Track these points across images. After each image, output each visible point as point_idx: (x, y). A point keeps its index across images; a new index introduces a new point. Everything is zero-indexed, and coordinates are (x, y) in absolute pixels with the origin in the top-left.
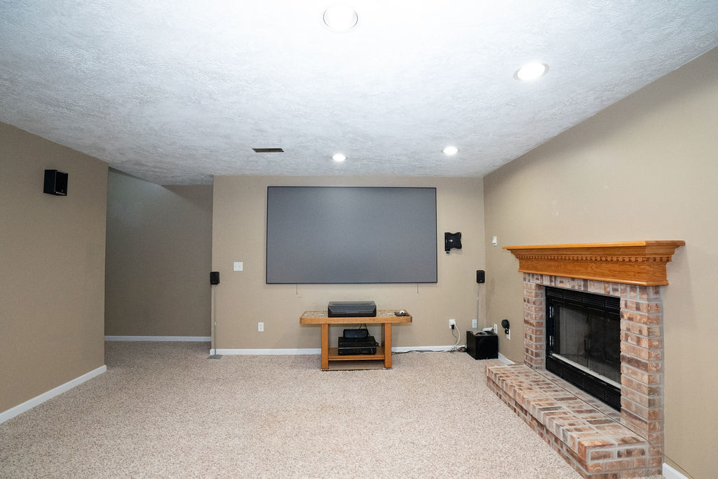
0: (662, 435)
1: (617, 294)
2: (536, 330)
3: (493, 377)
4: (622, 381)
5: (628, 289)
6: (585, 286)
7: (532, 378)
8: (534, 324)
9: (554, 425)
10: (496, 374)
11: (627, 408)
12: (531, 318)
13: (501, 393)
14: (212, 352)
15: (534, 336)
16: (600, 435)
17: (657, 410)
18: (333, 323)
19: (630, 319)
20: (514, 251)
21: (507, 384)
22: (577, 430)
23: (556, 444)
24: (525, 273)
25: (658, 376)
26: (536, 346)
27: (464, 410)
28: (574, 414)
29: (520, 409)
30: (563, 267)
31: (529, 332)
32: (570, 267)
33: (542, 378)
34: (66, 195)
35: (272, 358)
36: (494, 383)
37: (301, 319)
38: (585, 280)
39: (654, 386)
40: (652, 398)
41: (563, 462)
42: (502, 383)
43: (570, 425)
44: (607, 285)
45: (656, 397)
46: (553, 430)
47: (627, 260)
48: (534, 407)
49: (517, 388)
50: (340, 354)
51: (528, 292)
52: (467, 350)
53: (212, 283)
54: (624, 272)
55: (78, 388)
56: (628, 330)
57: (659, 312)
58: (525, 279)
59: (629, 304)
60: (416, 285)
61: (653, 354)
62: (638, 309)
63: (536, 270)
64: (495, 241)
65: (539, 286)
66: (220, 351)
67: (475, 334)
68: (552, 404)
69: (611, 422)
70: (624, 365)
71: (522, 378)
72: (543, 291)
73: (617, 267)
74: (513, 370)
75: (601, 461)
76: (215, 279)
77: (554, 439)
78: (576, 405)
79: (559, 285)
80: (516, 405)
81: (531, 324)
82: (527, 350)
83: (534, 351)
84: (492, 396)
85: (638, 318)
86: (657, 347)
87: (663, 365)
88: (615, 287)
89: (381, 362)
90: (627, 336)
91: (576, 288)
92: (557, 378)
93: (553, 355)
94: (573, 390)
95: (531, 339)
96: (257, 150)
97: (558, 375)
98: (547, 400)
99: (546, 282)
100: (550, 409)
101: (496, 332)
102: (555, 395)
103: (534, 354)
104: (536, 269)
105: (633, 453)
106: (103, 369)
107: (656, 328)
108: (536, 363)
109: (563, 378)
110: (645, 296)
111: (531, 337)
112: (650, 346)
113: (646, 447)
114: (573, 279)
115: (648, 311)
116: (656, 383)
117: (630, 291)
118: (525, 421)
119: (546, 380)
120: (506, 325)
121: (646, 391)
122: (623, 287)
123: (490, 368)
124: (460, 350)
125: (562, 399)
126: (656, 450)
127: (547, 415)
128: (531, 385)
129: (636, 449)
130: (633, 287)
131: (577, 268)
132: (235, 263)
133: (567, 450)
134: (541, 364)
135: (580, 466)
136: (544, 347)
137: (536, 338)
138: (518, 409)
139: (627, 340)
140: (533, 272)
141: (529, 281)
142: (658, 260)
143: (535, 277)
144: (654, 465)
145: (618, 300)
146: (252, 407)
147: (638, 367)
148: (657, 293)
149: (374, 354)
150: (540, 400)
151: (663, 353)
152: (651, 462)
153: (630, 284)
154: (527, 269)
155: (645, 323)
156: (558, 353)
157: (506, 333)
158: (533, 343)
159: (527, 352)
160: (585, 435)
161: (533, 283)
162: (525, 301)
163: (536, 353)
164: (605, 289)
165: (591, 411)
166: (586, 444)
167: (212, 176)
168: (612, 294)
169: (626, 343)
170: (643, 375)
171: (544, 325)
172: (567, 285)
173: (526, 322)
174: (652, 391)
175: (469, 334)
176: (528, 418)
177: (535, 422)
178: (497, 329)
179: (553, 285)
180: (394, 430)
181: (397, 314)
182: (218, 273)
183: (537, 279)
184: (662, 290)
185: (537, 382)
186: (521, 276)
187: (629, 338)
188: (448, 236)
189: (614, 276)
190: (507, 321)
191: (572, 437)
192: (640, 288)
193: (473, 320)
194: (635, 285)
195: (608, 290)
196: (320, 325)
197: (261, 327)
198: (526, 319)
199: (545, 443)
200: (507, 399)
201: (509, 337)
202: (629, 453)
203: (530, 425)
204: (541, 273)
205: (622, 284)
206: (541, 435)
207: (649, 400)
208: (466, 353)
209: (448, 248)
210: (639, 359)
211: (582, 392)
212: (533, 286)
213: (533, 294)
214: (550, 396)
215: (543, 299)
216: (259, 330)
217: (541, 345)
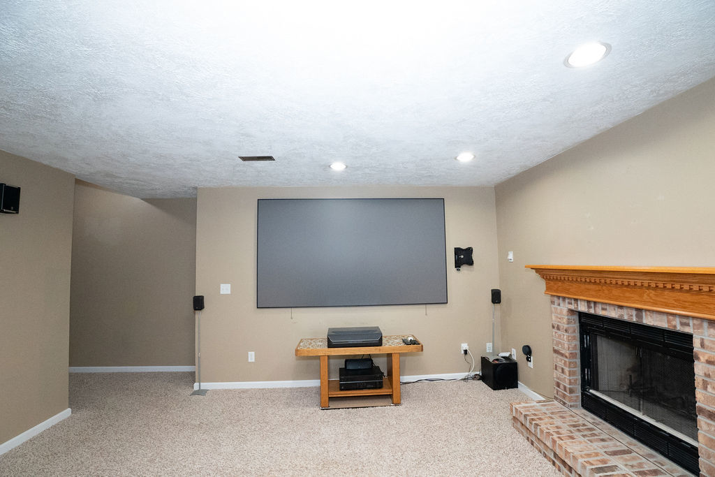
1: (687, 330)
2: (570, 363)
3: (522, 419)
4: (700, 438)
5: (705, 325)
6: (639, 317)
7: (569, 421)
8: (567, 355)
10: (526, 416)
12: (563, 348)
13: (533, 439)
14: (196, 386)
15: (567, 370)
18: (333, 354)
19: (710, 362)
20: (540, 271)
21: (542, 431)
24: (552, 296)
26: (570, 380)
29: (561, 464)
30: (606, 292)
31: (561, 364)
32: (616, 292)
34: (18, 213)
36: (521, 425)
37: (297, 351)
38: (639, 310)
42: (536, 428)
44: (671, 318)
47: (705, 289)
48: (584, 467)
49: (555, 436)
50: (341, 390)
51: (557, 317)
52: (483, 378)
53: (195, 309)
54: (699, 303)
56: (707, 375)
58: (553, 302)
59: (706, 343)
60: (424, 306)
63: (566, 293)
64: (511, 256)
65: (571, 312)
66: (205, 386)
67: (491, 360)
68: (604, 461)
70: (702, 419)
71: (558, 422)
72: (576, 317)
73: (688, 297)
74: (544, 409)
76: (198, 303)
78: (635, 463)
79: (600, 312)
80: (555, 457)
81: (562, 355)
82: (558, 385)
83: (568, 386)
84: (521, 441)
88: (685, 320)
89: (389, 396)
90: (705, 383)
91: (626, 318)
92: (599, 420)
93: (591, 391)
94: (623, 440)
95: (563, 371)
96: (244, 159)
97: (600, 417)
98: (597, 454)
99: (583, 308)
100: (604, 470)
101: (514, 358)
102: (604, 447)
103: (568, 390)
104: (567, 291)
106: (67, 412)
108: (570, 401)
109: (606, 420)
111: (562, 369)
114: (621, 307)
117: (709, 328)
120: (528, 351)
122: (695, 322)
123: (517, 406)
124: (474, 378)
125: (615, 453)
128: (571, 432)
131: (627, 294)
132: (222, 285)
134: (576, 401)
136: (579, 382)
137: (570, 371)
138: (557, 463)
139: (705, 388)
140: (564, 295)
141: (559, 305)
143: (567, 301)
149: (381, 387)
150: (589, 455)
153: (708, 319)
154: (557, 291)
156: (597, 389)
157: (528, 360)
158: (567, 377)
159: (558, 386)
161: (564, 307)
162: (553, 327)
163: (570, 388)
164: (669, 322)
165: (655, 472)
167: (196, 188)
168: (679, 328)
169: (704, 392)
171: (579, 355)
172: (613, 313)
173: (556, 351)
175: (484, 361)
178: (516, 354)
179: (592, 311)
181: (405, 342)
182: (203, 297)
183: (570, 303)
185: (577, 427)
186: (548, 298)
187: (709, 387)
188: (458, 251)
189: (684, 308)
190: (528, 347)
193: (488, 344)
195: (674, 323)
196: (318, 357)
197: (252, 357)
198: (556, 348)
200: (542, 447)
201: (531, 365)
204: (576, 297)
205: (694, 318)
208: (481, 382)
209: (458, 264)
211: (634, 441)
212: (565, 311)
213: (565, 321)
214: (597, 446)
215: (576, 326)
216: (249, 361)
217: (576, 380)
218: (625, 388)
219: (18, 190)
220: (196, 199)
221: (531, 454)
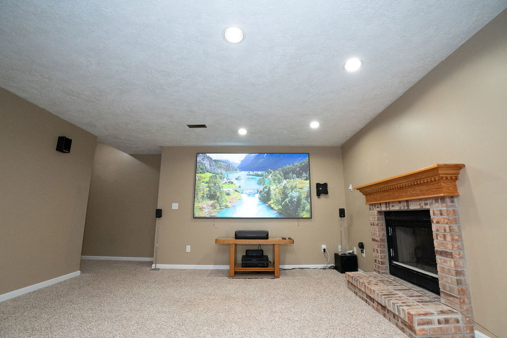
0: (471, 307)
1: (427, 207)
2: (380, 245)
4: (438, 271)
5: (434, 201)
6: (408, 206)
7: (379, 279)
8: (379, 240)
9: (391, 303)
10: (352, 277)
11: (444, 289)
12: (376, 236)
13: (357, 291)
14: (153, 266)
16: (425, 308)
17: (464, 287)
18: (238, 243)
19: (438, 222)
20: (361, 189)
21: (360, 282)
22: (407, 306)
23: (394, 319)
24: (370, 205)
25: (461, 262)
26: (381, 256)
27: (329, 302)
28: (407, 298)
29: (369, 299)
30: (392, 195)
31: (376, 247)
32: (396, 194)
33: (386, 279)
34: (69, 152)
35: (194, 272)
36: (351, 285)
37: (216, 240)
38: (407, 201)
39: (459, 269)
40: (458, 278)
41: (400, 331)
42: (357, 282)
43: (403, 303)
44: (420, 202)
45: (462, 278)
46: (391, 308)
47: (429, 181)
48: (378, 294)
49: (366, 284)
50: (243, 267)
51: (372, 218)
52: (335, 268)
53: (157, 217)
54: (429, 190)
55: (60, 283)
56: (437, 230)
57: (456, 215)
58: (370, 209)
59: (435, 212)
61: (456, 246)
62: (441, 214)
64: (351, 188)
65: (380, 212)
66: (159, 266)
67: (340, 254)
68: (391, 292)
69: (434, 302)
70: (438, 257)
71: (372, 279)
72: (383, 217)
73: (424, 188)
74: (365, 275)
75: (425, 327)
76: (159, 214)
77: (392, 317)
78: (409, 293)
79: (392, 209)
80: (367, 297)
81: (377, 241)
83: (380, 260)
84: (350, 294)
85: (442, 220)
86: (457, 240)
87: (464, 253)
88: (426, 202)
89: (272, 274)
90: (437, 235)
91: (402, 208)
92: (397, 278)
93: (394, 262)
94: (408, 285)
95: (377, 252)
96: (190, 126)
97: (399, 277)
98: (388, 290)
99: (384, 209)
100: (389, 295)
101: (355, 253)
102: (394, 288)
104: (376, 200)
105: (450, 322)
106: (78, 273)
107: (455, 227)
108: (382, 270)
109: (401, 278)
110: (444, 205)
111: (377, 250)
112: (453, 239)
113: (459, 316)
114: (400, 202)
115: (448, 215)
116: (460, 267)
117: (435, 203)
118: (374, 307)
119: (389, 280)
120: (361, 246)
121: (453, 273)
122: (430, 201)
124: (330, 268)
125: (399, 290)
126: (468, 319)
127: (386, 298)
128: (378, 283)
129: (452, 318)
130: (436, 199)
131: (401, 194)
132: (173, 204)
133: (402, 322)
134: (386, 270)
135: (411, 332)
136: (387, 257)
137: (380, 250)
138: (368, 300)
139: (437, 238)
140: (374, 202)
141: (373, 210)
142: (449, 178)
143: (376, 206)
144: (468, 331)
145: (428, 211)
146: (176, 297)
147: (447, 256)
148: (452, 202)
149: (267, 267)
150: (383, 290)
151: (462, 244)
152: (465, 329)
153: (435, 197)
154: (371, 201)
155: (447, 223)
156: (398, 261)
157: (362, 252)
158: (379, 254)
159: (376, 262)
160: (413, 309)
161: (376, 210)
162: (371, 225)
163: (381, 261)
164: (420, 205)
165: (420, 296)
166: (412, 313)
167: (162, 147)
168: (424, 207)
169: (437, 241)
170: (450, 261)
171: (386, 241)
172: (396, 208)
173: (373, 240)
174: (458, 273)
175: (336, 255)
176: (375, 305)
177: (380, 306)
178: (356, 250)
179: (388, 209)
180: (275, 312)
181: (283, 238)
182: (161, 210)
183: (378, 207)
184: (455, 200)
185: (382, 281)
186: (368, 206)
188: (318, 185)
189: (424, 194)
190: (361, 243)
191: (403, 310)
192: (440, 199)
193: (339, 246)
194: (438, 197)
195: (422, 205)
196: (229, 245)
197: (188, 249)
198: (373, 237)
199: (387, 321)
200: (360, 294)
201: (364, 255)
202: (447, 321)
203: (377, 310)
204: (379, 202)
205: (429, 198)
206: (384, 315)
207: (457, 280)
208: (335, 270)
209: (318, 195)
210: (447, 250)
211: (415, 286)
212: (376, 212)
213: (376, 219)
214: (391, 288)
215: (383, 222)
216: (187, 251)
217: (385, 256)
218: (415, 260)
219: (71, 140)
220: (161, 155)
221: (354, 298)
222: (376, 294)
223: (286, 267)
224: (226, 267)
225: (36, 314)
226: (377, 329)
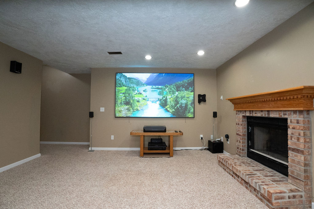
0: (312, 188)
1: (286, 116)
2: (243, 138)
3: (221, 160)
5: (292, 113)
6: (269, 114)
7: (241, 161)
8: (242, 135)
9: (254, 182)
10: (223, 159)
11: (292, 174)
12: (240, 132)
13: (225, 168)
14: (90, 149)
15: (241, 141)
16: (279, 187)
17: (309, 175)
18: (145, 135)
19: (293, 128)
20: (231, 100)
21: (228, 163)
22: (266, 185)
23: (254, 192)
24: (237, 111)
25: (309, 157)
26: (242, 145)
27: (207, 176)
28: (264, 177)
29: (235, 175)
30: (256, 106)
31: (239, 139)
32: (260, 105)
33: (246, 161)
34: (21, 73)
35: (117, 152)
36: (221, 163)
37: (131, 133)
38: (268, 111)
39: (307, 162)
40: (305, 168)
41: (259, 201)
42: (226, 163)
43: (262, 182)
44: (280, 112)
45: (308, 168)
46: (253, 185)
47: (292, 98)
48: (243, 174)
49: (233, 165)
50: (149, 150)
51: (238, 120)
52: (209, 149)
53: (90, 117)
54: (290, 104)
55: (26, 163)
56: (292, 134)
57: (309, 124)
58: (237, 114)
59: (292, 121)
60: (185, 119)
61: (307, 146)
62: (298, 123)
63: (242, 109)
64: (222, 98)
65: (244, 117)
66: (93, 148)
67: (212, 141)
68: (252, 172)
69: (283, 181)
70: (290, 153)
71: (236, 161)
72: (246, 119)
73: (286, 102)
74: (231, 157)
75: (279, 201)
76: (91, 115)
77: (253, 190)
78: (264, 173)
79: (254, 115)
81: (240, 135)
82: (238, 148)
83: (242, 148)
84: (221, 169)
85: (298, 127)
86: (308, 142)
87: (312, 151)
88: (285, 113)
89: (168, 154)
90: (292, 137)
91: (264, 115)
92: (253, 161)
93: (251, 150)
94: (262, 166)
95: (240, 142)
96: (110, 53)
97: (254, 160)
98: (249, 170)
99: (248, 114)
100: (251, 175)
101: (222, 141)
102: (253, 168)
103: (241, 149)
104: (242, 108)
105: (296, 197)
106: (39, 155)
107: (308, 132)
108: (242, 154)
109: (256, 160)
110: (302, 116)
111: (240, 141)
112: (305, 141)
113: (303, 194)
114: (262, 111)
115: (304, 124)
116: (308, 161)
117: (293, 114)
118: (238, 181)
119: (248, 161)
120: (227, 137)
121: (303, 164)
122: (289, 113)
123: (220, 156)
124: (205, 149)
125: (257, 170)
126: (308, 195)
127: (250, 177)
128: (241, 164)
129: (298, 194)
130: (295, 112)
131: (264, 105)
132: (101, 108)
133: (261, 195)
134: (245, 154)
135: (268, 203)
136: (246, 146)
137: (242, 142)
138: (234, 175)
139: (291, 139)
141: (239, 115)
142: (309, 97)
143: (242, 112)
144: (307, 203)
145: (286, 119)
146: (105, 173)
147: (298, 153)
148: (308, 114)
149: (165, 150)
150: (246, 171)
151: (311, 145)
152: (306, 202)
153: (293, 110)
154: (238, 109)
155: (302, 130)
156: (254, 149)
157: (227, 141)
158: (241, 144)
159: (238, 149)
160: (271, 187)
161: (241, 115)
162: (237, 124)
164: (279, 114)
165: (272, 176)
166: (272, 191)
167: (91, 68)
168: (283, 116)
169: (291, 141)
170: (301, 156)
171: (246, 135)
172: (259, 115)
173: (237, 134)
174: (306, 165)
175: (209, 142)
176: (240, 179)
177: (243, 181)
178: (223, 139)
179: (251, 115)
180: (173, 185)
181: (176, 132)
182: (93, 112)
183: (243, 113)
184: (310, 112)
185: (243, 163)
186: (235, 112)
187: (293, 138)
188: (199, 96)
189: (284, 107)
190: (227, 135)
191: (264, 188)
192: (299, 112)
193: (211, 135)
194: (296, 110)
195: (281, 115)
196: (139, 136)
197: (112, 137)
198: (237, 133)
199: (249, 192)
200: (228, 170)
201: (228, 142)
202: (294, 197)
203: (241, 183)
204: (245, 110)
205: (288, 111)
206: (247, 188)
207: (305, 169)
208: (208, 151)
209: (200, 102)
210: (299, 148)
211: (266, 167)
212: (241, 117)
213: (241, 121)
214: (250, 168)
215: (246, 123)
216: (112, 139)
217: (245, 145)
218: (265, 149)
219: (21, 64)
220: (90, 74)
221: (224, 173)
222: (241, 174)
223: (177, 149)
224: (138, 149)
225: (6, 189)
226: (244, 199)
